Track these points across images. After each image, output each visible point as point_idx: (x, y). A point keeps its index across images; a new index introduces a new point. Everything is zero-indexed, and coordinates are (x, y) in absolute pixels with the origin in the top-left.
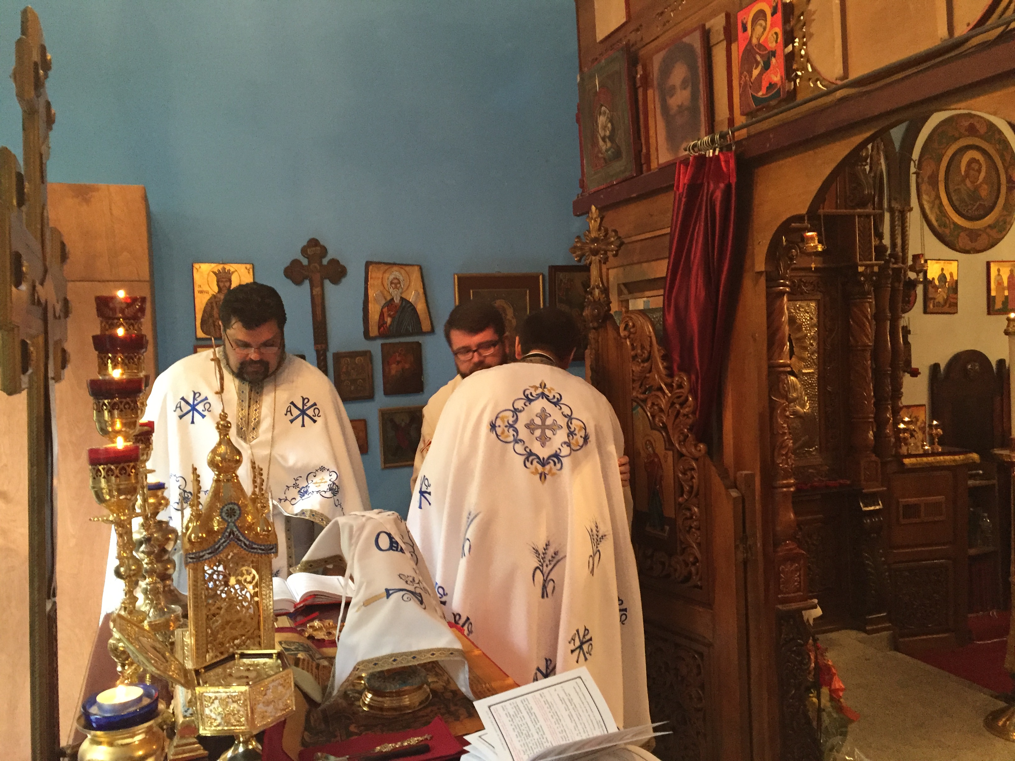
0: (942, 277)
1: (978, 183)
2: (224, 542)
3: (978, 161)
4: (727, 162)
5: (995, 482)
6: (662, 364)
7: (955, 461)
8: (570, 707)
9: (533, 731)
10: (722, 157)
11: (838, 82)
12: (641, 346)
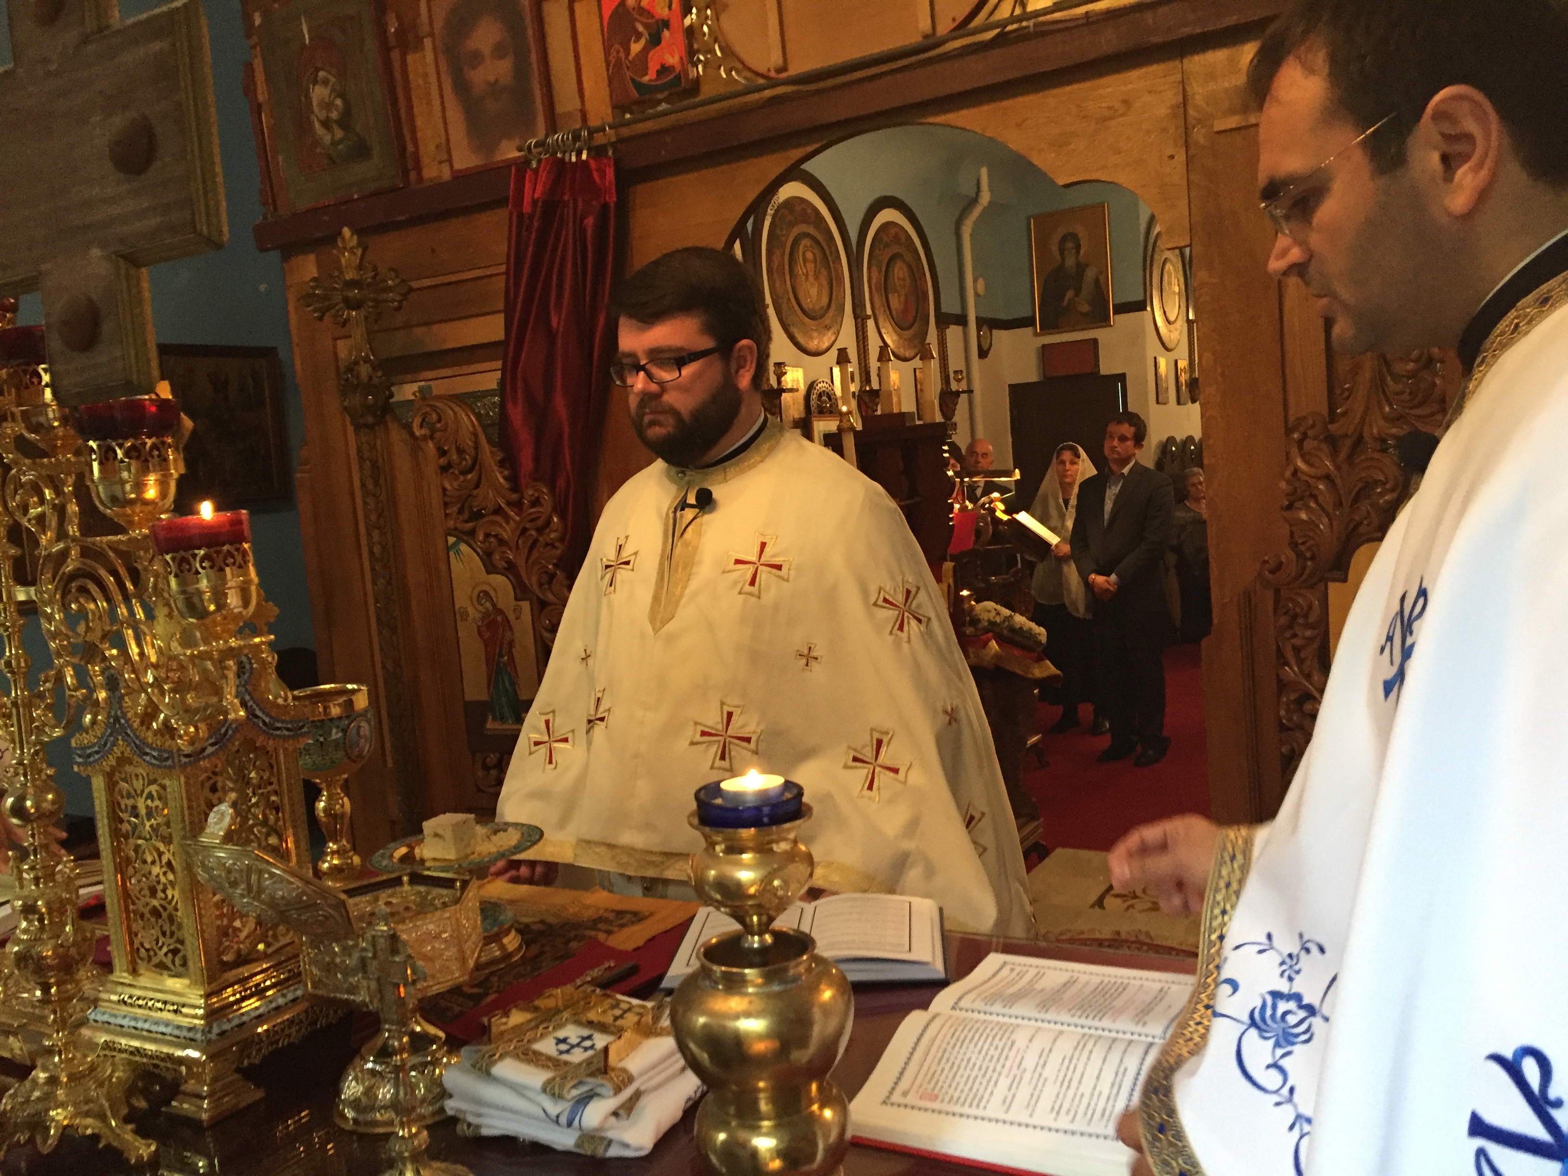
4: (602, 172)
6: (501, 473)
10: (592, 163)
11: (773, 74)
12: (458, 449)
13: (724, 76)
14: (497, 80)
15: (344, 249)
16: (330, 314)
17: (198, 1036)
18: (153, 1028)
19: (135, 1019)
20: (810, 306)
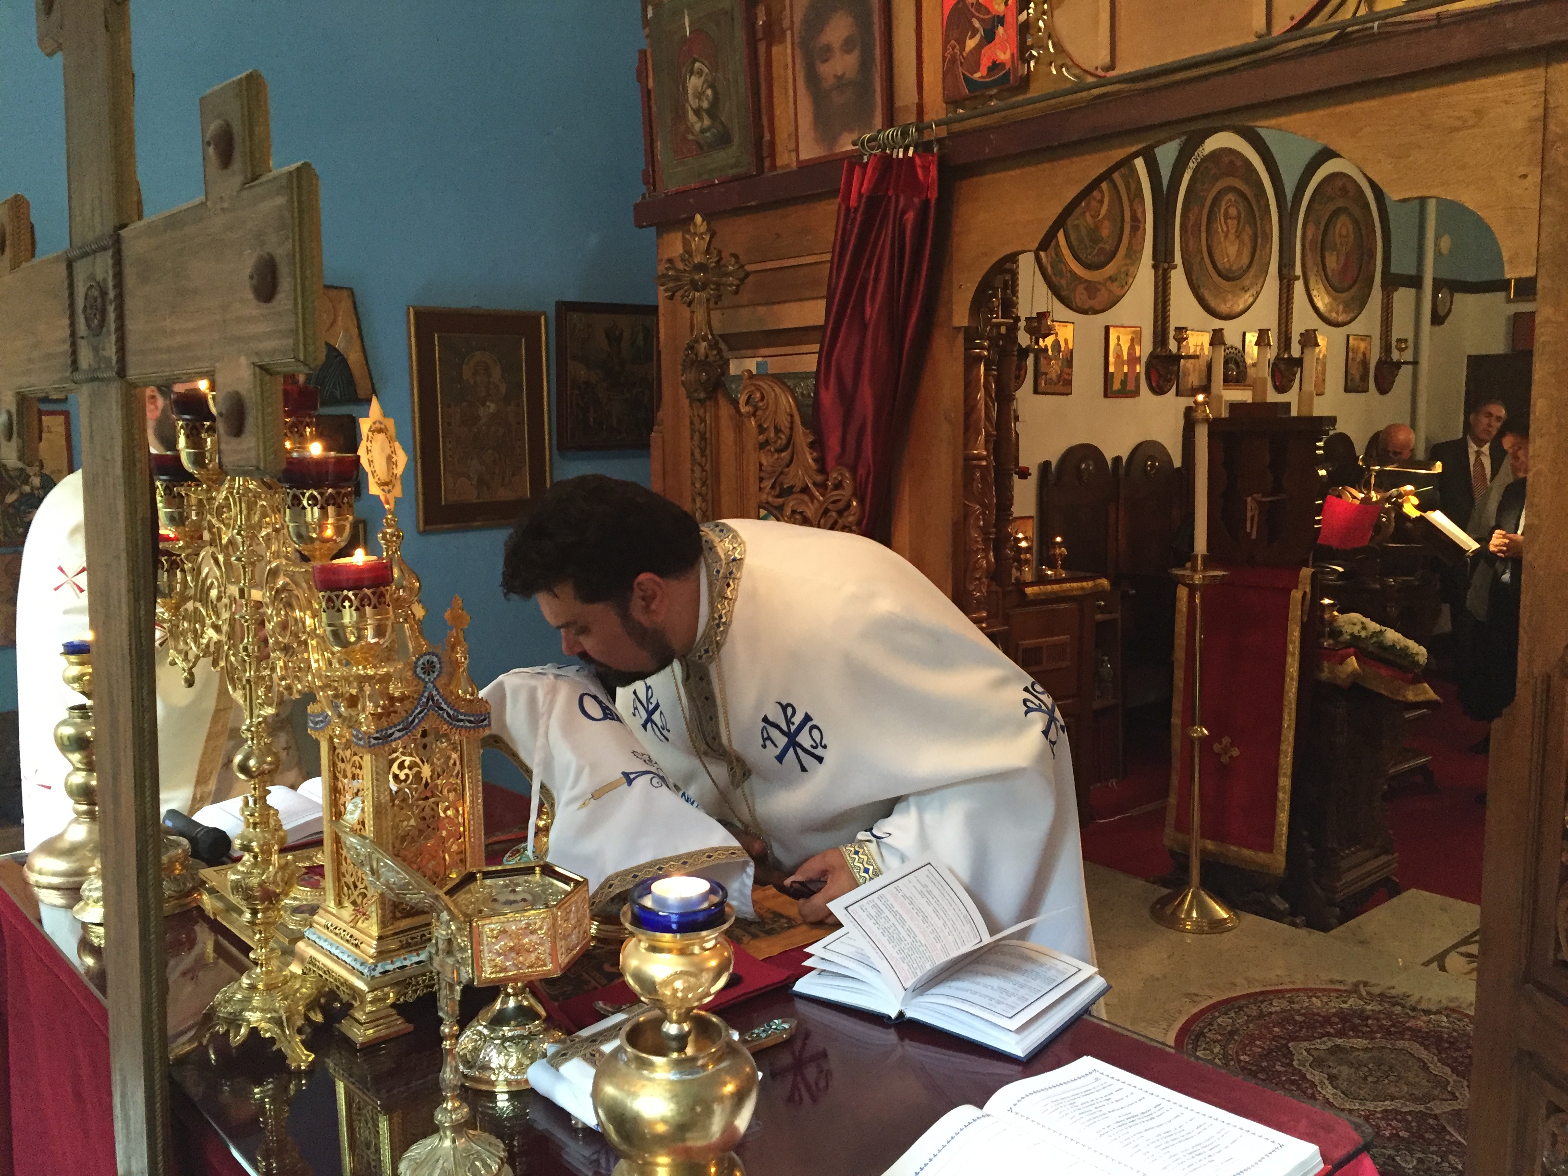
0: (1057, 346)
1: (1101, 217)
2: (420, 712)
3: (1100, 189)
4: (926, 169)
5: (1117, 616)
6: (811, 454)
7: (1083, 588)
8: (933, 901)
9: (904, 934)
10: (918, 161)
11: (1100, 73)
12: (776, 428)
13: (1054, 72)
14: (844, 74)
15: (695, 234)
16: (679, 294)
17: (366, 971)
18: (340, 956)
19: (331, 945)
20: (1227, 266)
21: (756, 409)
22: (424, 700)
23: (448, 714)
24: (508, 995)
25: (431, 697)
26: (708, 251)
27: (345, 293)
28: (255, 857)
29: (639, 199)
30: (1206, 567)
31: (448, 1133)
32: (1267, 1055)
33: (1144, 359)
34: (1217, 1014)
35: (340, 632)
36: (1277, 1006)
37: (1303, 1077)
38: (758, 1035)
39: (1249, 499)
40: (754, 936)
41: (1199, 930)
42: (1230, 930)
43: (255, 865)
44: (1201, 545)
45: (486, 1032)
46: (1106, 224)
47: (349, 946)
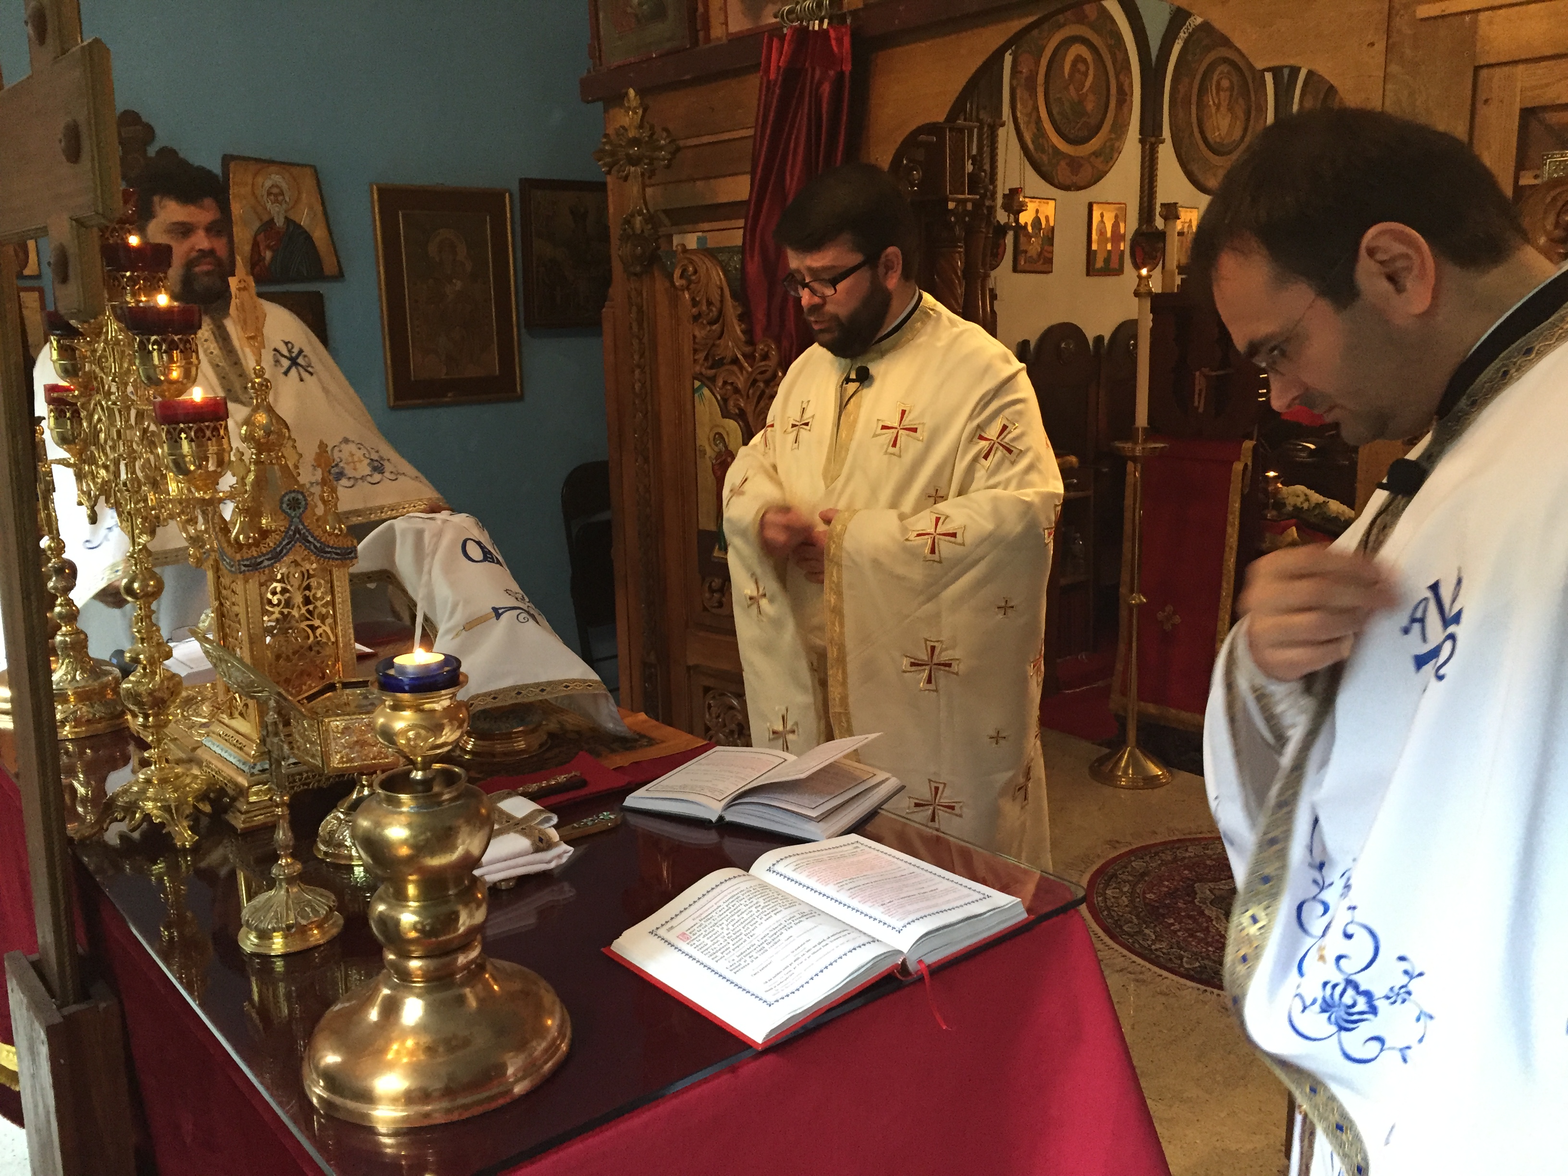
0: (1037, 221)
1: (1085, 90)
2: (288, 544)
3: (1085, 61)
4: (840, 41)
5: (1090, 493)
6: (740, 326)
10: (832, 34)
12: (707, 301)
15: (629, 108)
16: (615, 168)
17: (246, 769)
18: (228, 758)
19: (222, 750)
20: (1218, 140)
21: (690, 282)
22: (291, 533)
23: (315, 547)
24: (363, 786)
25: (297, 531)
26: (641, 126)
27: (308, 171)
28: (144, 669)
29: (585, 74)
30: (1145, 441)
31: (283, 884)
32: (1172, 894)
33: (1129, 237)
34: (1133, 858)
35: (180, 461)
36: (1191, 851)
37: (1202, 913)
38: (586, 824)
39: (1198, 373)
40: (613, 751)
41: (1133, 787)
42: (1163, 785)
43: (144, 675)
44: (1142, 419)
45: (342, 817)
46: (1091, 97)
47: (236, 750)
